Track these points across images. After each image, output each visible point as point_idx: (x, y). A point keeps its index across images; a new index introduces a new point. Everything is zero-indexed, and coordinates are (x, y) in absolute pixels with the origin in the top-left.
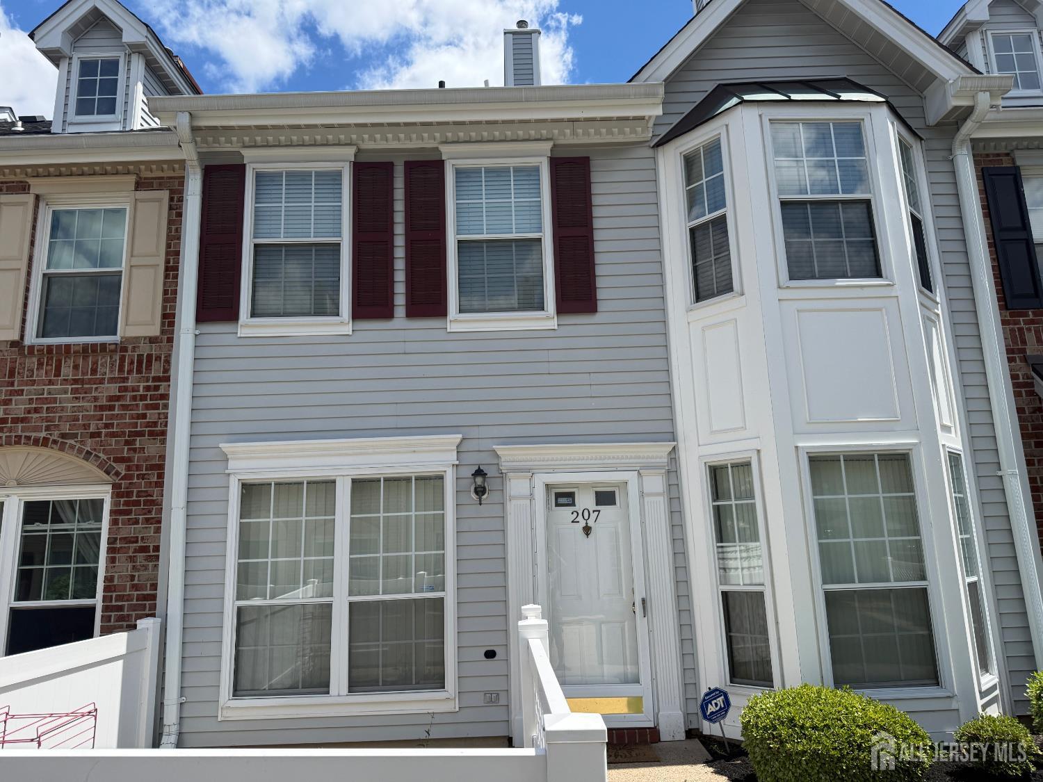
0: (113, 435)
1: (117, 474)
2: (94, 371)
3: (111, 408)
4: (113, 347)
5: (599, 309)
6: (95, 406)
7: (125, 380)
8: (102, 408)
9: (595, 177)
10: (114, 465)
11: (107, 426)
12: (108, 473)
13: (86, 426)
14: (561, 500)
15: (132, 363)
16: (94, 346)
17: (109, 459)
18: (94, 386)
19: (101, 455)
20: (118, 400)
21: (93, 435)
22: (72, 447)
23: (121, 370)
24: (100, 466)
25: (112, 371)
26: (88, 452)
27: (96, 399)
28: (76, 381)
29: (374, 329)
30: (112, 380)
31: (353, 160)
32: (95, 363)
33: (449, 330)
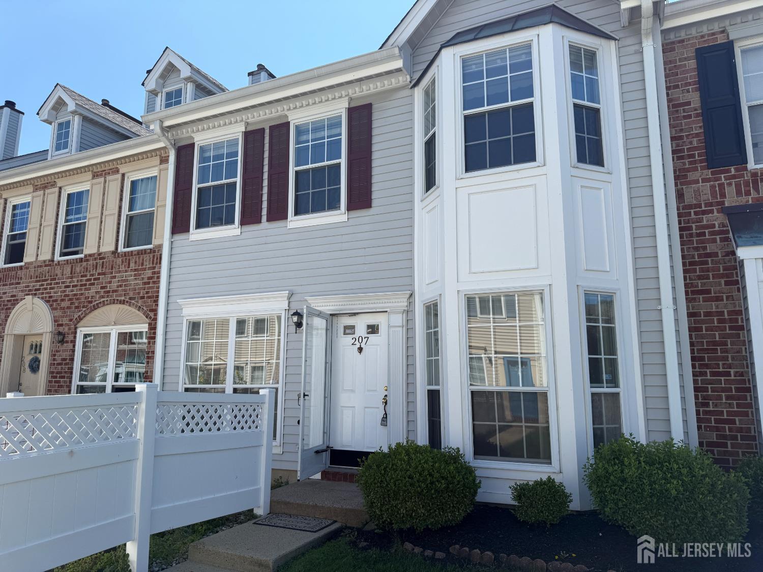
0: (149, 297)
1: (150, 318)
2: (142, 264)
3: (149, 283)
4: (149, 251)
5: (373, 205)
6: (143, 282)
7: (154, 268)
8: (145, 283)
9: (375, 116)
10: (149, 313)
11: (147, 293)
12: (147, 317)
13: (139, 293)
14: (347, 331)
15: (157, 259)
16: (142, 250)
17: (147, 310)
18: (143, 272)
19: (144, 308)
20: (152, 279)
21: (143, 298)
22: (134, 304)
23: (153, 263)
24: (144, 314)
25: (149, 264)
26: (140, 307)
27: (143, 278)
28: (135, 270)
29: (252, 230)
30: (150, 269)
31: (244, 131)
32: (143, 260)
33: (288, 228)
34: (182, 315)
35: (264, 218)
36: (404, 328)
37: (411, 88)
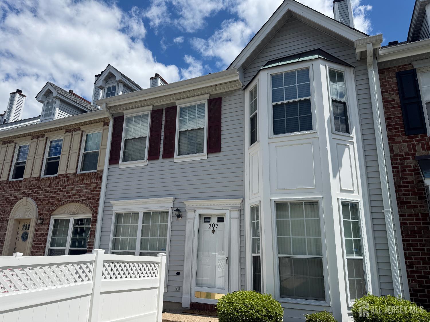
0: (93, 199)
1: (93, 211)
2: (91, 181)
3: (93, 191)
4: (95, 173)
5: (222, 150)
6: (90, 191)
7: (97, 183)
8: (91, 191)
9: (223, 104)
10: (93, 208)
11: (92, 196)
12: (91, 210)
13: (88, 197)
14: (206, 220)
15: (99, 178)
16: (91, 173)
17: (92, 206)
18: (90, 185)
19: (90, 205)
20: (95, 189)
21: (89, 199)
22: (84, 203)
23: (97, 180)
24: (90, 209)
25: (94, 180)
26: (88, 205)
27: (90, 188)
28: (86, 184)
29: (154, 163)
30: (95, 183)
31: (152, 110)
32: (91, 178)
33: (174, 162)
34: (112, 210)
35: (161, 157)
36: (239, 220)
37: (243, 90)
